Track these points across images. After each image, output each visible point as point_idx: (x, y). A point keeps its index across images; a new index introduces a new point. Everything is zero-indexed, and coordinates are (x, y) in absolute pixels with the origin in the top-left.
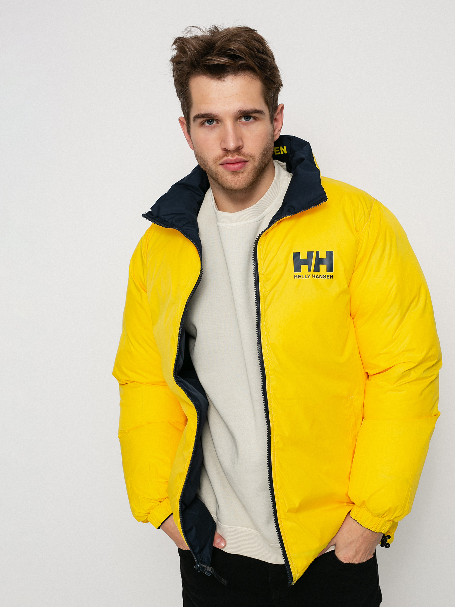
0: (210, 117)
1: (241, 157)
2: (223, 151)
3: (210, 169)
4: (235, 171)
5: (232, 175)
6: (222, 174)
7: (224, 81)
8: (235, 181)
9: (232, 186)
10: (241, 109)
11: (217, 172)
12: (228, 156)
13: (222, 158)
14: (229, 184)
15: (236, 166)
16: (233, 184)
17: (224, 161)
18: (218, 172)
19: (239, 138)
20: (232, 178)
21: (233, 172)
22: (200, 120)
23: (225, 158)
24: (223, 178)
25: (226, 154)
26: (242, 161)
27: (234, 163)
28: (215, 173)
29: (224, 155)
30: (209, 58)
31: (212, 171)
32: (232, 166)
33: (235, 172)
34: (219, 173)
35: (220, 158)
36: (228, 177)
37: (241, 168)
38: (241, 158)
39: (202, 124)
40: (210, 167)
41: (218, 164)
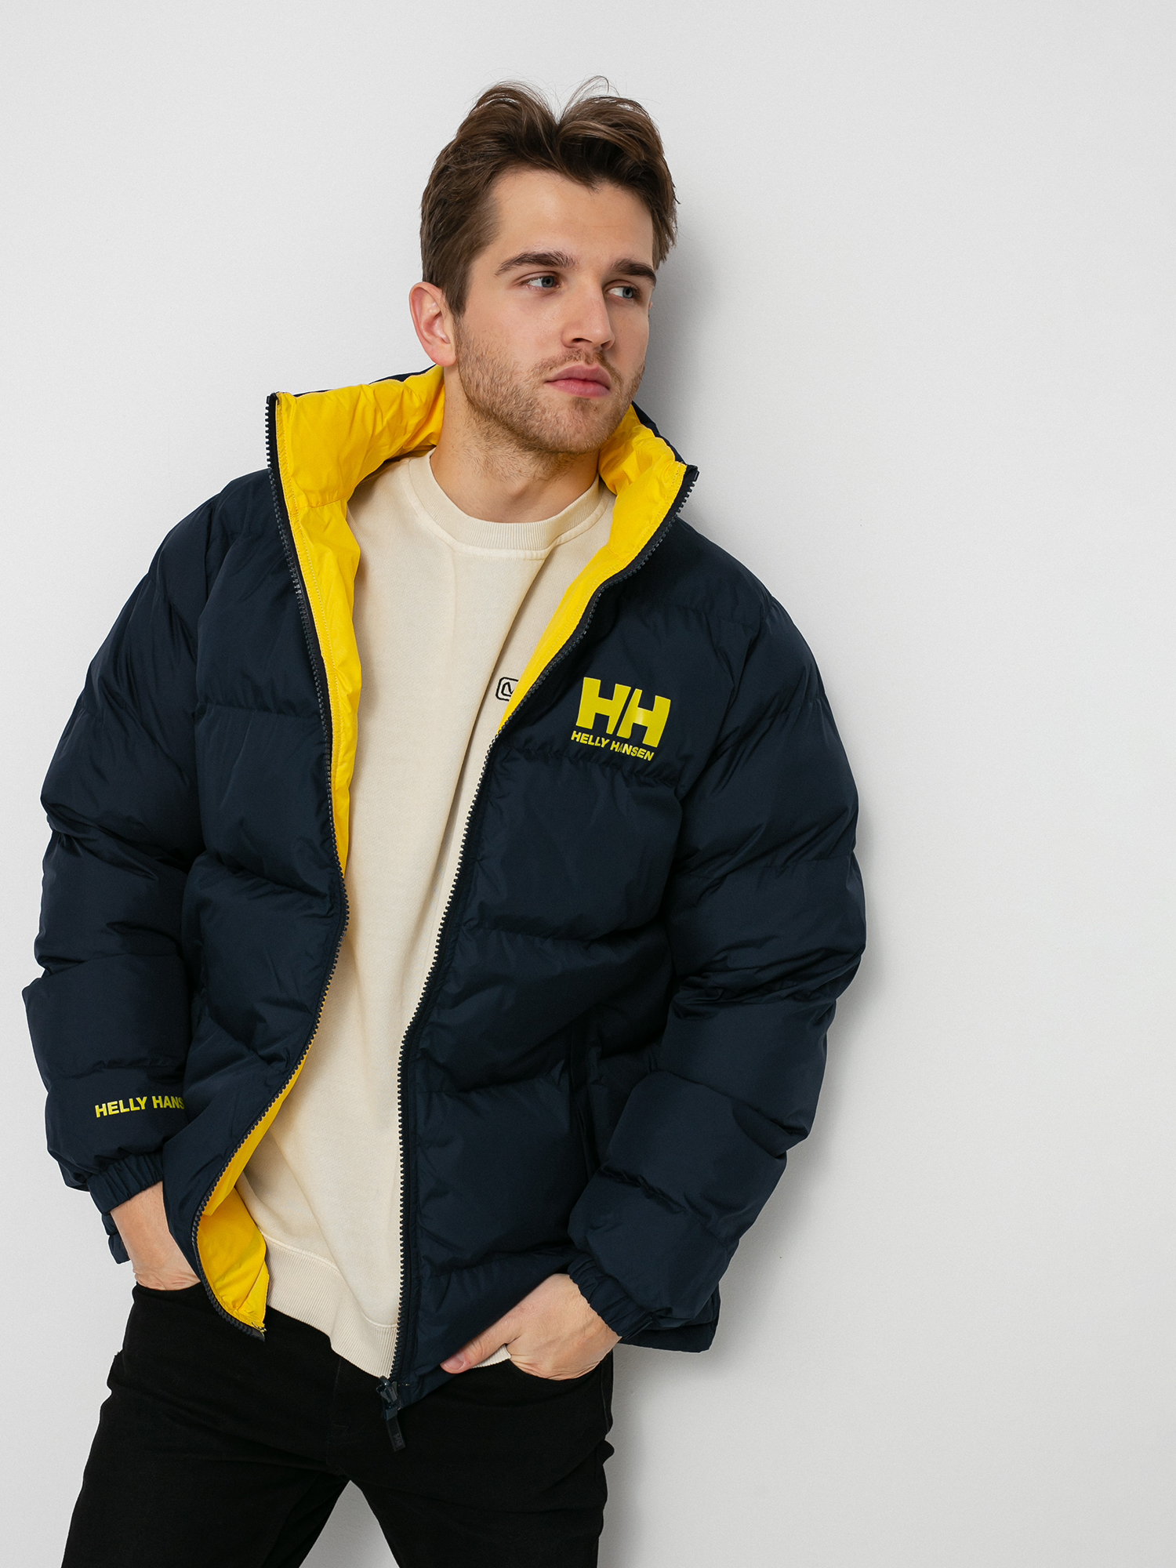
1: (604, 370)
2: (566, 349)
3: (515, 391)
5: (574, 409)
6: (547, 405)
8: (579, 423)
9: (568, 437)
11: (532, 399)
12: (580, 360)
14: (561, 430)
16: (572, 431)
18: (535, 399)
20: (572, 417)
21: (578, 400)
22: (522, 270)
23: (569, 366)
24: (547, 414)
26: (603, 380)
27: (586, 381)
28: (525, 403)
31: (518, 397)
32: (577, 387)
34: (537, 403)
36: (561, 412)
39: (525, 281)
40: (516, 386)
41: (543, 377)
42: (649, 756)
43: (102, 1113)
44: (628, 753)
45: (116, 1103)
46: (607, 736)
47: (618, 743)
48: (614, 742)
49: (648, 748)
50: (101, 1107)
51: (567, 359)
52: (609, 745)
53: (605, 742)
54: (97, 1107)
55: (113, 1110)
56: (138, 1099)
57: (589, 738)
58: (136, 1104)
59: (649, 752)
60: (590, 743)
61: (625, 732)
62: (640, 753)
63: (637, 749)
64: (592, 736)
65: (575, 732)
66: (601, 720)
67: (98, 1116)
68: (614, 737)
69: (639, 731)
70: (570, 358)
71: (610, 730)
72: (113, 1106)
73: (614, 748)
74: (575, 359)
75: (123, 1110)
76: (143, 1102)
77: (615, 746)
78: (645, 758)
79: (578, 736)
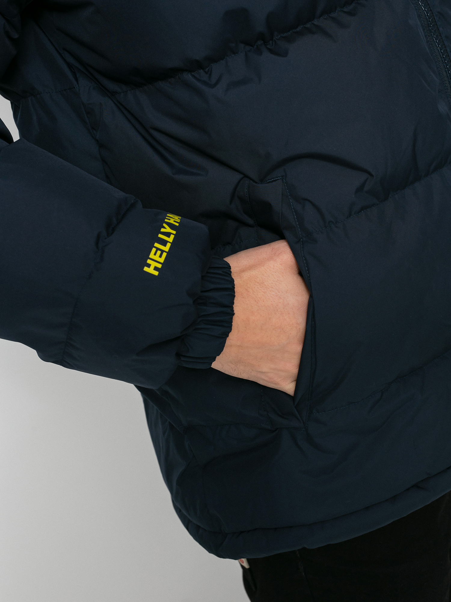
43: (156, 269)
45: (154, 250)
50: (149, 266)
54: (146, 269)
55: (160, 256)
56: (163, 230)
58: (168, 235)
67: (156, 273)
72: (155, 254)
75: (167, 248)
76: (168, 230)
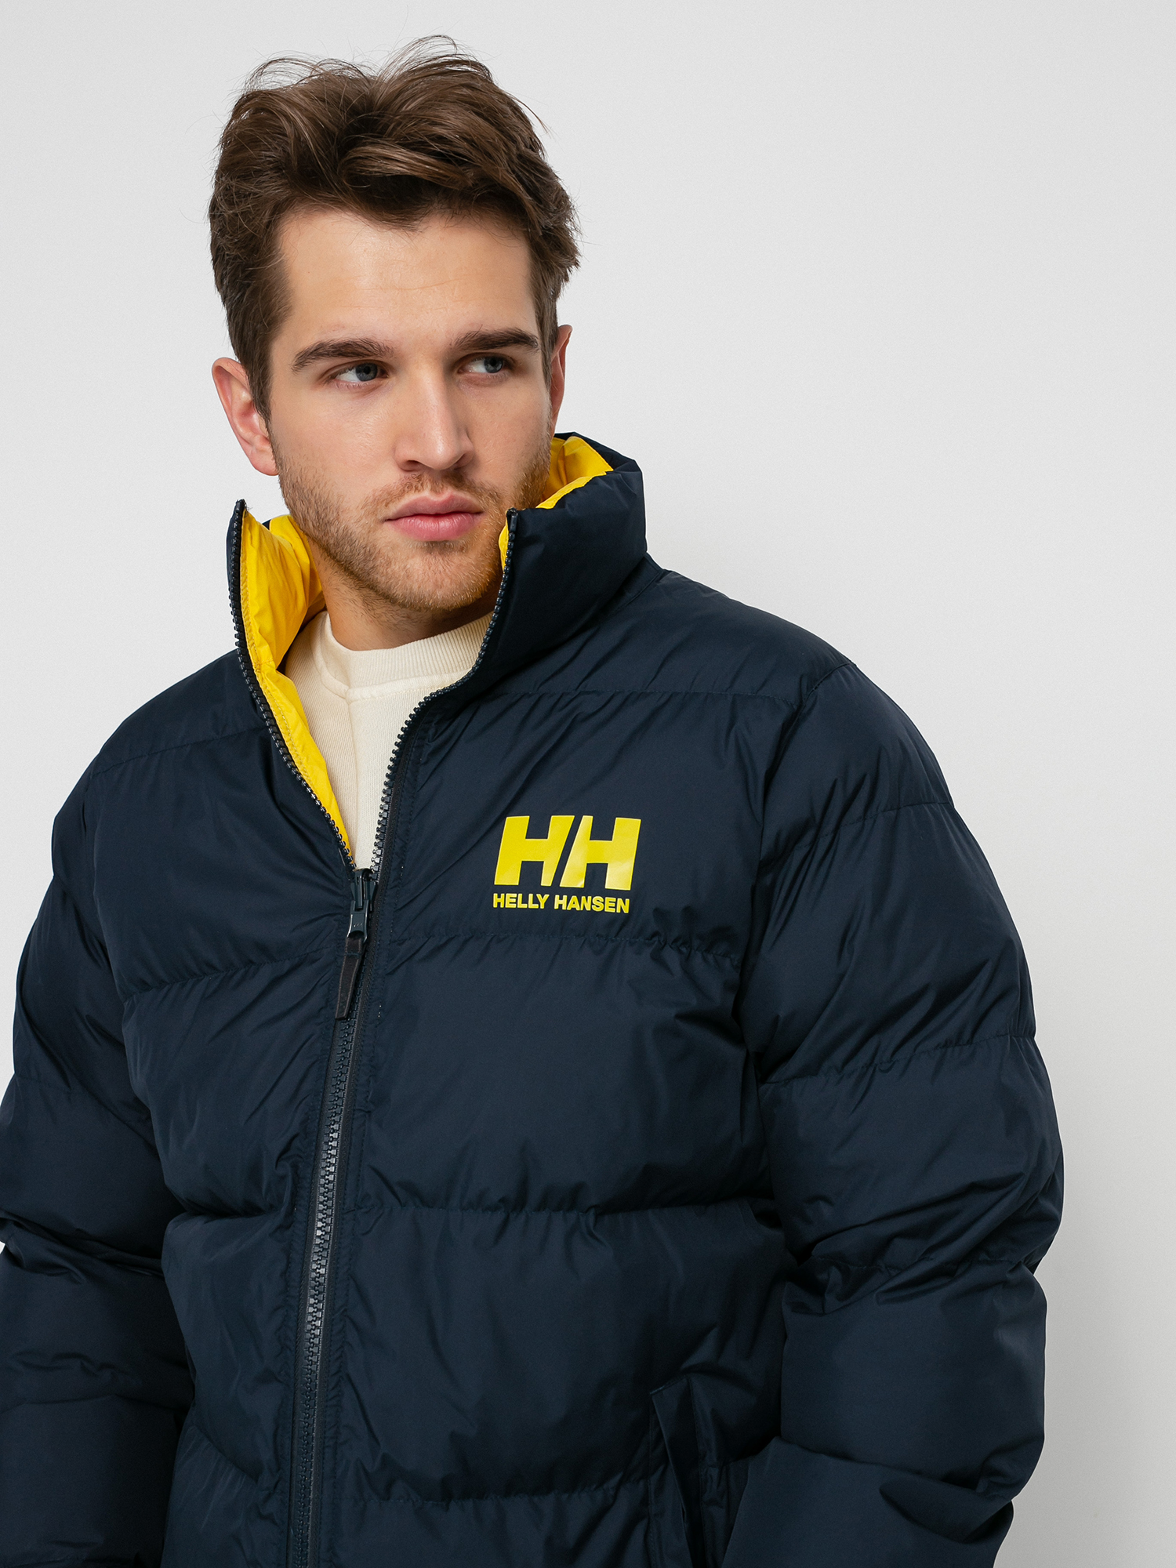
0: (366, 352)
1: (464, 496)
2: (403, 474)
3: (347, 535)
4: (440, 542)
5: (428, 556)
6: (390, 554)
7: (413, 230)
8: (438, 575)
9: (427, 595)
10: (475, 329)
11: (370, 545)
12: (423, 489)
13: (402, 493)
14: (415, 587)
15: (445, 524)
16: (428, 588)
17: (408, 506)
18: (374, 546)
19: (462, 428)
20: (427, 567)
21: (432, 543)
22: (323, 364)
23: (411, 498)
24: (393, 567)
25: (414, 484)
26: (465, 508)
27: (437, 516)
28: (362, 551)
29: (408, 487)
30: (379, 150)
31: (351, 543)
32: (428, 525)
33: (437, 546)
34: (377, 551)
35: (389, 497)
36: (411, 562)
37: (460, 531)
38: (462, 499)
39: (329, 378)
40: (346, 528)
41: (380, 517)
42: (624, 906)
44: (588, 909)
46: (544, 890)
47: (565, 897)
48: (557, 897)
49: (617, 894)
51: (406, 489)
52: (550, 902)
53: (543, 900)
57: (517, 898)
59: (620, 900)
60: (521, 905)
61: (574, 877)
62: (608, 905)
63: (601, 899)
64: (520, 895)
65: (495, 895)
66: (531, 870)
68: (556, 889)
69: (596, 873)
70: (410, 486)
71: (547, 880)
73: (560, 906)
74: (416, 489)
77: (561, 902)
78: (619, 911)
79: (501, 900)
